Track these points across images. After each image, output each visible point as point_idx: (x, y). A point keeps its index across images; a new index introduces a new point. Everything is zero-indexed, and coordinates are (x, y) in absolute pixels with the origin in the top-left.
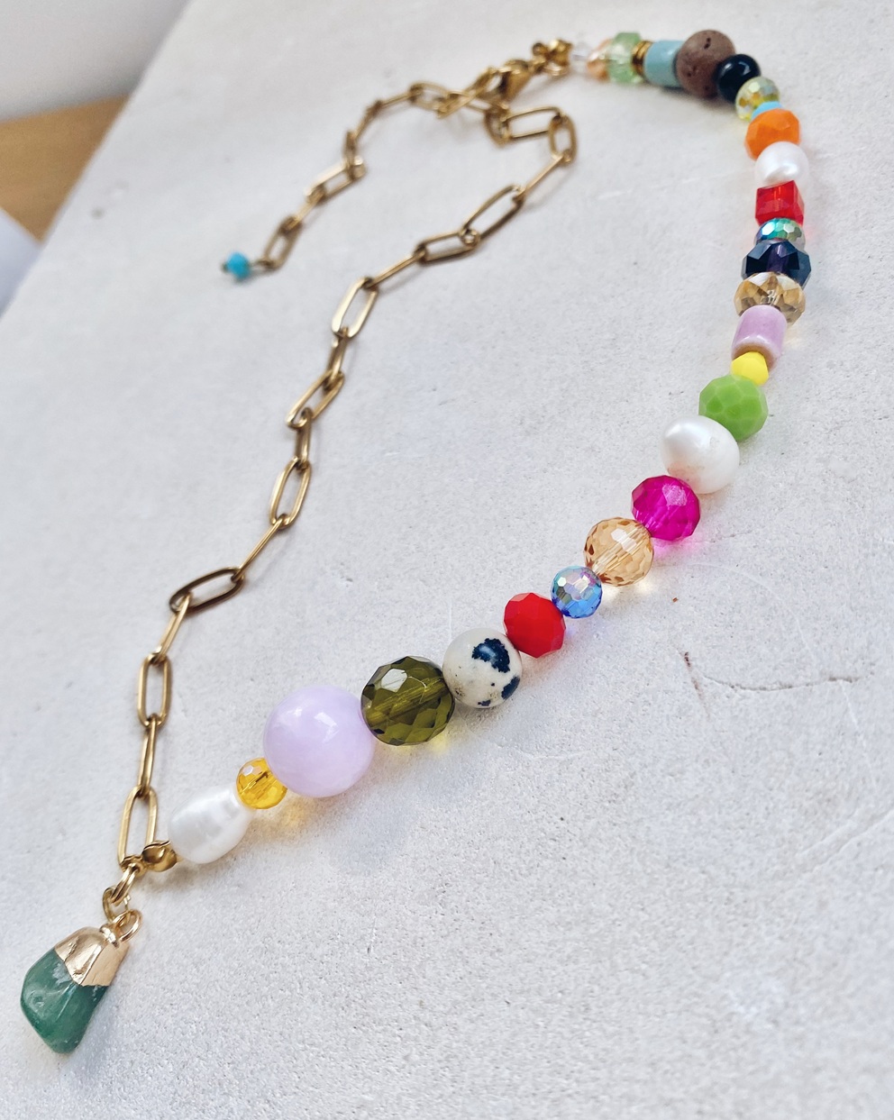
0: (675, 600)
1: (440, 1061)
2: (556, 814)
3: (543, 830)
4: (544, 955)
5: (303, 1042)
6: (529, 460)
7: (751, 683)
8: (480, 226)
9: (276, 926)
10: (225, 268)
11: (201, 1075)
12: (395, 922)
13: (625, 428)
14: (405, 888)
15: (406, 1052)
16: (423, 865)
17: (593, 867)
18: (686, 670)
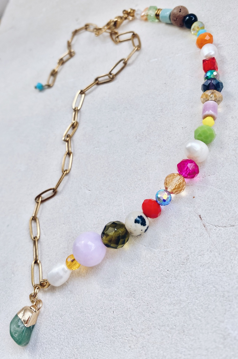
0: (194, 197)
1: (140, 348)
2: (166, 269)
3: (162, 274)
4: (168, 314)
5: (97, 342)
6: (140, 150)
7: (221, 225)
8: (114, 72)
9: (83, 304)
10: (36, 87)
11: (68, 352)
12: (120, 303)
13: (169, 139)
14: (122, 293)
15: (130, 345)
16: (126, 285)
17: (179, 286)
18: (200, 221)
